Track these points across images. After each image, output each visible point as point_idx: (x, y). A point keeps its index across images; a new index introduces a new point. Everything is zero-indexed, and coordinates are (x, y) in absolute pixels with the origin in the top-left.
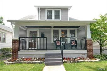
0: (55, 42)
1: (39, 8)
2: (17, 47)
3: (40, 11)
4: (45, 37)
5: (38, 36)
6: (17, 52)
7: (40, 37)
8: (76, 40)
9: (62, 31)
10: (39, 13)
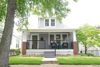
0: (51, 44)
1: (39, 18)
2: (26, 47)
3: (40, 20)
4: (44, 40)
5: (38, 39)
6: (26, 50)
7: (40, 40)
8: (68, 42)
9: (57, 35)
10: (39, 21)
